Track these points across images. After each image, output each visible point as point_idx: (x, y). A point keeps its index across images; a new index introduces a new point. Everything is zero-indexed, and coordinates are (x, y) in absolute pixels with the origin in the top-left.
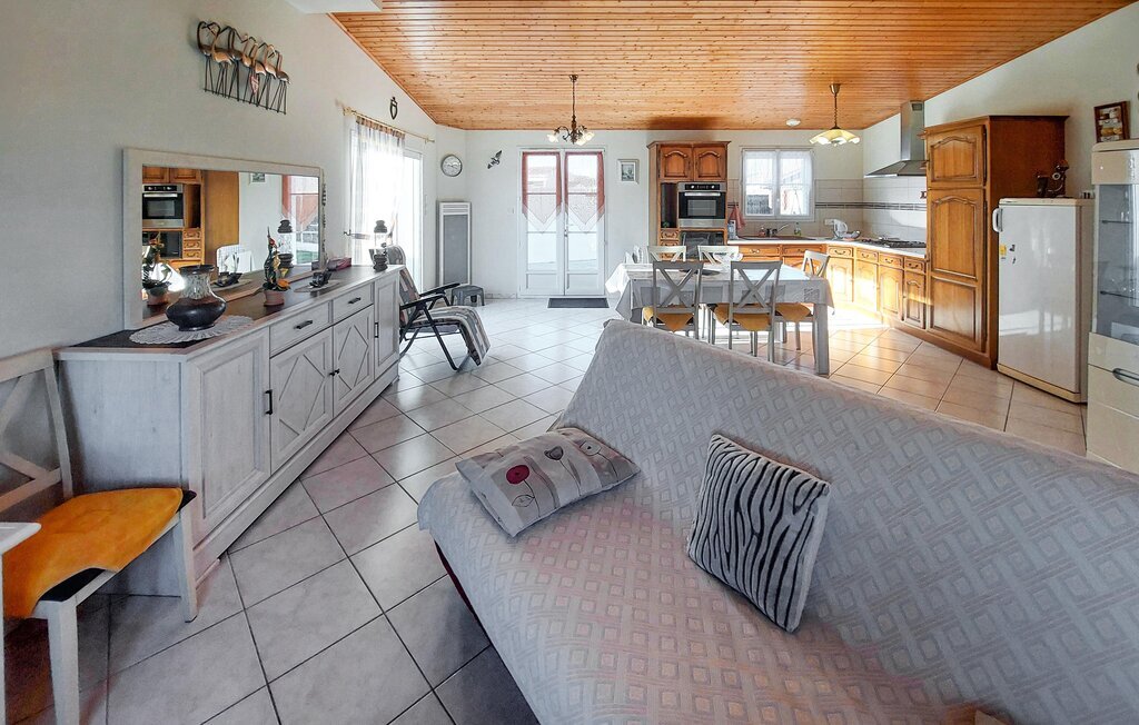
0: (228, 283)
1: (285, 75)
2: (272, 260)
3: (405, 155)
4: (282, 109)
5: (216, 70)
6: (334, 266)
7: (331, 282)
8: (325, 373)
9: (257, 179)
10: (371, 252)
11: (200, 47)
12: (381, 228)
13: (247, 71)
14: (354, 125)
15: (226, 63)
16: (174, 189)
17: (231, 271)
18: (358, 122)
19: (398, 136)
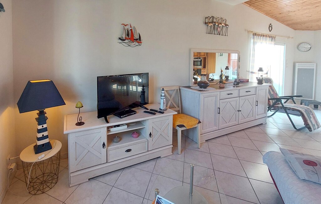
0: (211, 81)
1: (228, 25)
2: (222, 75)
3: (275, 44)
4: (226, 35)
5: (209, 28)
6: (242, 81)
7: (240, 85)
8: (237, 110)
9: (221, 55)
10: (257, 78)
11: (206, 23)
12: (261, 70)
13: (217, 26)
14: (252, 36)
15: (212, 26)
16: (200, 58)
17: (212, 78)
18: (253, 35)
19: (272, 38)
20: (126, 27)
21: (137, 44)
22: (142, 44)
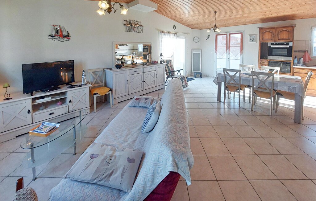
1: (142, 26)
3: (177, 38)
4: (142, 32)
5: (127, 28)
8: (142, 81)
11: (125, 25)
13: (133, 27)
15: (129, 26)
18: (161, 32)
19: (175, 34)
20: (56, 27)
21: (66, 39)
22: (71, 39)
